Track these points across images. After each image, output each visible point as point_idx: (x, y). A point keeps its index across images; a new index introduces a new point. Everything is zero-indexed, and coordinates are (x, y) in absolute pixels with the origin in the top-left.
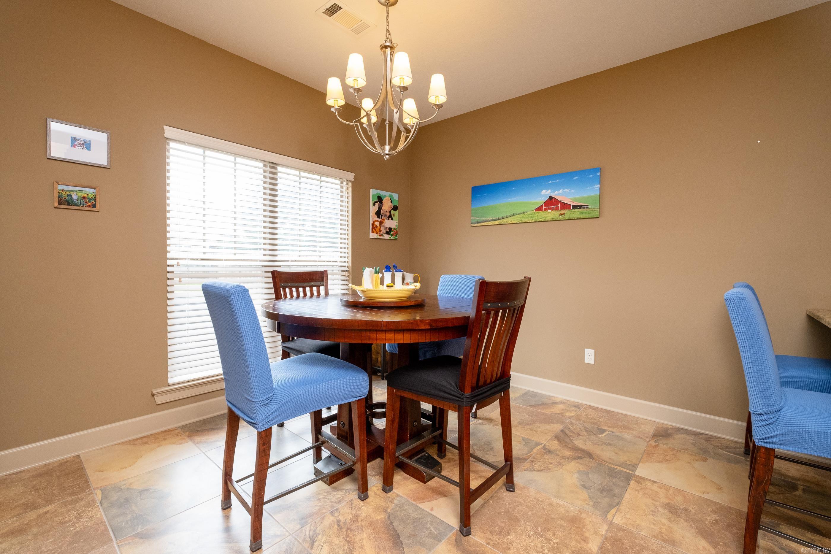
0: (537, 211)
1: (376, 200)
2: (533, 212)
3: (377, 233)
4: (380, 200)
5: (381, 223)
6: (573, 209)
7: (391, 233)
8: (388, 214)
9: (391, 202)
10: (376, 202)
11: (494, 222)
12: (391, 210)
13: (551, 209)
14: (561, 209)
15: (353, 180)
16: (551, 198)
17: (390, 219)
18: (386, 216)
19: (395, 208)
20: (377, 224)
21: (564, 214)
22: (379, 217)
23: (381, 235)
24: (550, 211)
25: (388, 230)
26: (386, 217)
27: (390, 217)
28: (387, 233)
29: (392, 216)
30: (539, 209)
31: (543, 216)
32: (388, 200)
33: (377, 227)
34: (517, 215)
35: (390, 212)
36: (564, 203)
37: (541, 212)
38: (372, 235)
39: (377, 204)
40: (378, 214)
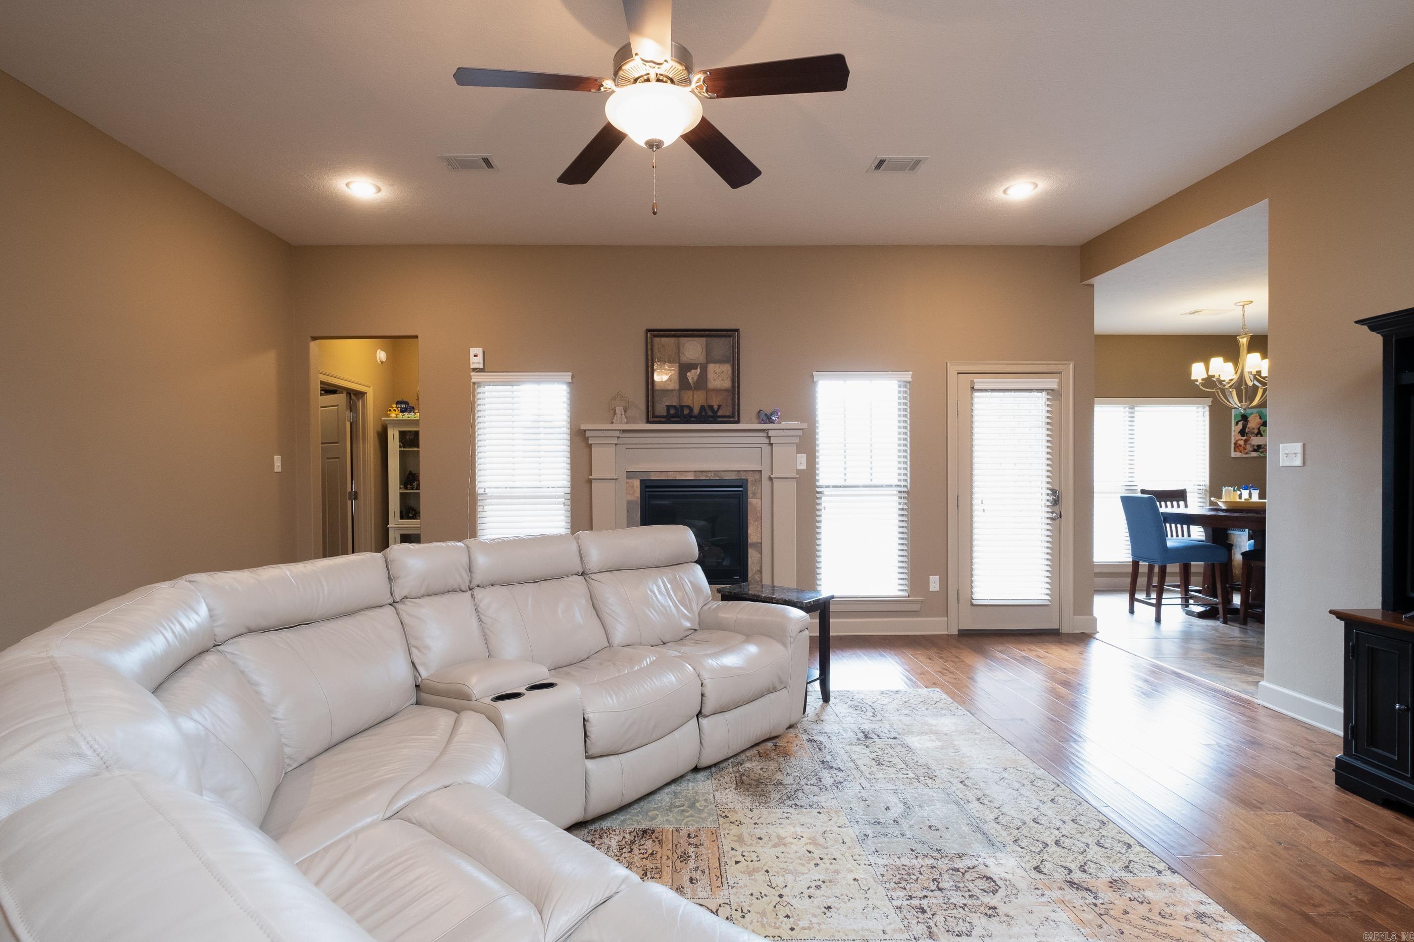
1: (1240, 418)
3: (1241, 452)
4: (1245, 418)
5: (1246, 441)
7: (1260, 450)
8: (1256, 431)
9: (1260, 418)
10: (1240, 421)
12: (1260, 427)
15: (1211, 404)
17: (1259, 435)
18: (1254, 433)
20: (1242, 443)
22: (1243, 436)
23: (1247, 453)
25: (1256, 448)
26: (1253, 435)
28: (1255, 450)
29: (1262, 432)
32: (1256, 416)
33: (1240, 445)
35: (1259, 429)
39: (1240, 424)
40: (1242, 432)
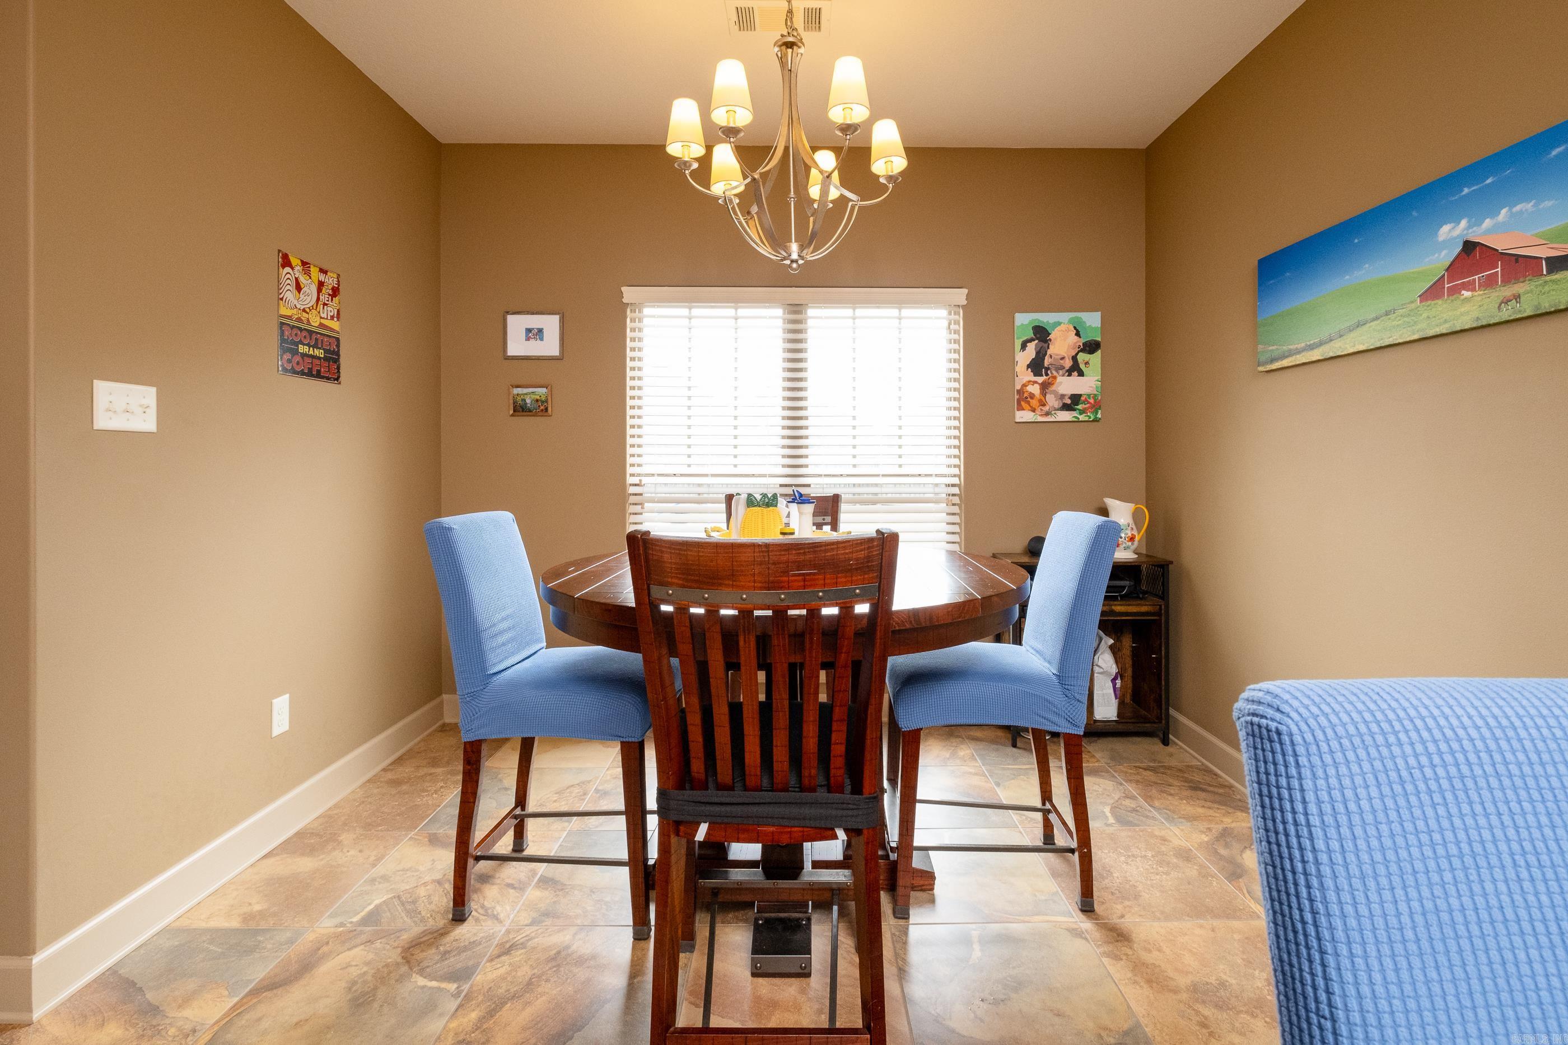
0: (1427, 300)
1: (1030, 334)
2: (1413, 306)
3: (1034, 410)
4: (1041, 334)
5: (1045, 387)
6: (1550, 271)
7: (1080, 407)
8: (1068, 364)
9: (1078, 334)
10: (1031, 340)
11: (1310, 353)
12: (1077, 354)
13: (1470, 286)
14: (1506, 281)
15: (965, 302)
16: (1469, 247)
17: (1076, 373)
18: (1062, 368)
19: (1091, 347)
20: (1035, 389)
21: (1517, 297)
22: (1037, 373)
23: (1047, 414)
24: (1466, 294)
25: (1069, 402)
26: (1061, 372)
27: (1075, 369)
28: (1066, 407)
29: (1082, 366)
30: (1433, 292)
31: (1445, 316)
32: (1068, 330)
33: (1032, 396)
34: (1368, 325)
35: (1074, 358)
36: (1517, 257)
37: (1440, 302)
38: (1024, 416)
39: (1032, 348)
40: (1037, 366)
